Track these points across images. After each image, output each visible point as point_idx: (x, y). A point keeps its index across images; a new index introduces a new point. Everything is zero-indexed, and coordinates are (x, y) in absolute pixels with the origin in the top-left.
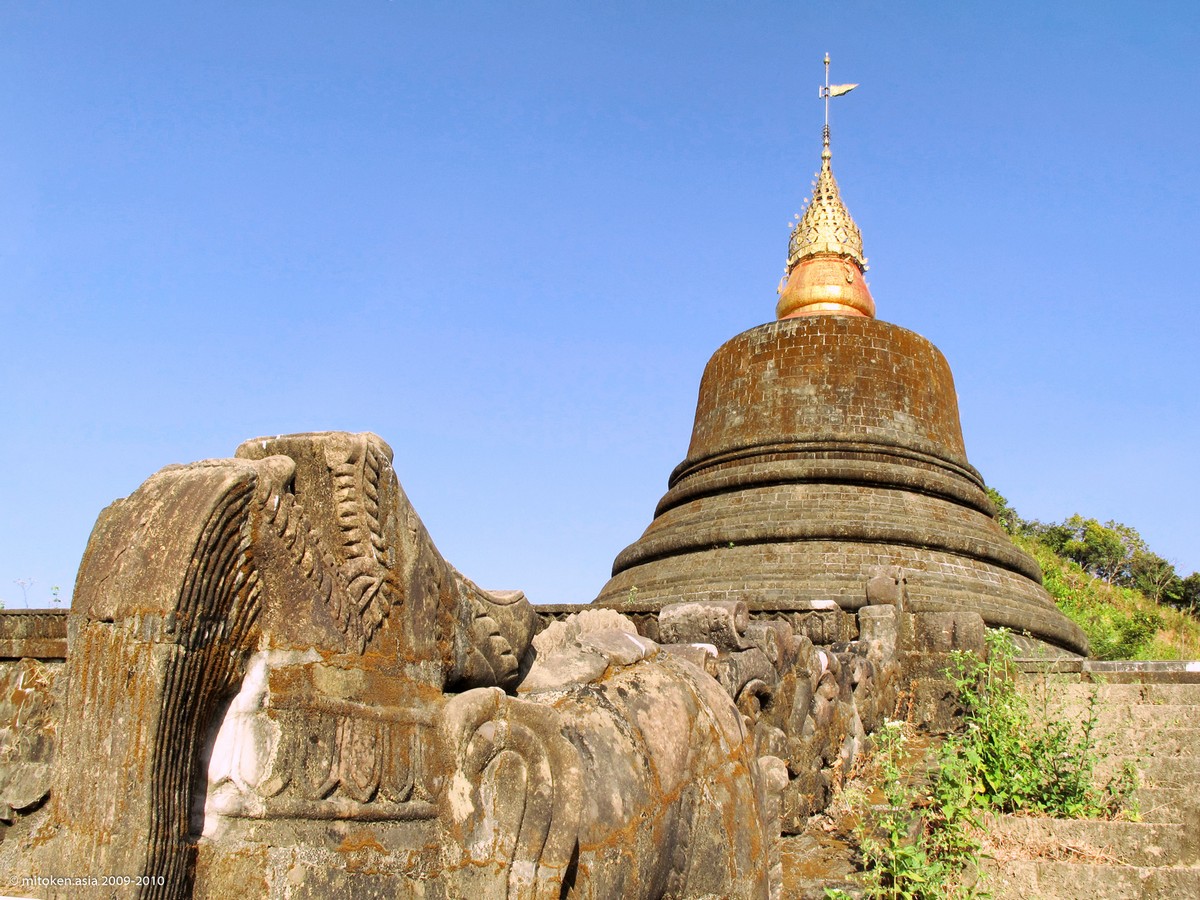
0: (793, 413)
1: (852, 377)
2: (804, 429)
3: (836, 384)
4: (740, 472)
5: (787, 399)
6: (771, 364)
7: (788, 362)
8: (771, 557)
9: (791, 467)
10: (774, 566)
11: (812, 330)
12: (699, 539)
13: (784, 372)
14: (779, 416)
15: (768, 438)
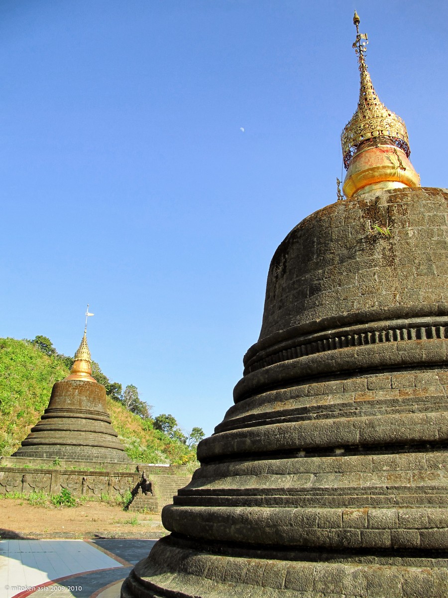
0: (81, 403)
1: (92, 396)
2: (83, 407)
3: (89, 397)
4: (71, 414)
5: (80, 399)
6: (77, 391)
7: (81, 391)
8: (81, 435)
9: (82, 415)
10: (81, 437)
11: (86, 385)
12: (65, 429)
13: (80, 393)
14: (78, 403)
15: (77, 408)
